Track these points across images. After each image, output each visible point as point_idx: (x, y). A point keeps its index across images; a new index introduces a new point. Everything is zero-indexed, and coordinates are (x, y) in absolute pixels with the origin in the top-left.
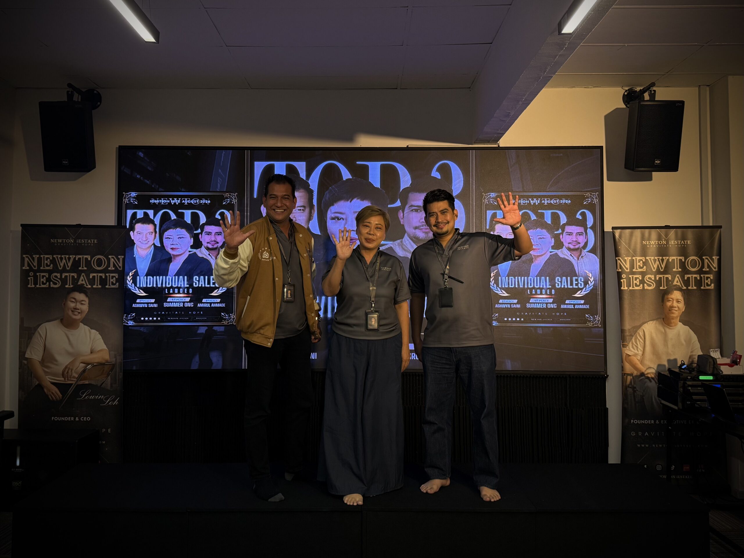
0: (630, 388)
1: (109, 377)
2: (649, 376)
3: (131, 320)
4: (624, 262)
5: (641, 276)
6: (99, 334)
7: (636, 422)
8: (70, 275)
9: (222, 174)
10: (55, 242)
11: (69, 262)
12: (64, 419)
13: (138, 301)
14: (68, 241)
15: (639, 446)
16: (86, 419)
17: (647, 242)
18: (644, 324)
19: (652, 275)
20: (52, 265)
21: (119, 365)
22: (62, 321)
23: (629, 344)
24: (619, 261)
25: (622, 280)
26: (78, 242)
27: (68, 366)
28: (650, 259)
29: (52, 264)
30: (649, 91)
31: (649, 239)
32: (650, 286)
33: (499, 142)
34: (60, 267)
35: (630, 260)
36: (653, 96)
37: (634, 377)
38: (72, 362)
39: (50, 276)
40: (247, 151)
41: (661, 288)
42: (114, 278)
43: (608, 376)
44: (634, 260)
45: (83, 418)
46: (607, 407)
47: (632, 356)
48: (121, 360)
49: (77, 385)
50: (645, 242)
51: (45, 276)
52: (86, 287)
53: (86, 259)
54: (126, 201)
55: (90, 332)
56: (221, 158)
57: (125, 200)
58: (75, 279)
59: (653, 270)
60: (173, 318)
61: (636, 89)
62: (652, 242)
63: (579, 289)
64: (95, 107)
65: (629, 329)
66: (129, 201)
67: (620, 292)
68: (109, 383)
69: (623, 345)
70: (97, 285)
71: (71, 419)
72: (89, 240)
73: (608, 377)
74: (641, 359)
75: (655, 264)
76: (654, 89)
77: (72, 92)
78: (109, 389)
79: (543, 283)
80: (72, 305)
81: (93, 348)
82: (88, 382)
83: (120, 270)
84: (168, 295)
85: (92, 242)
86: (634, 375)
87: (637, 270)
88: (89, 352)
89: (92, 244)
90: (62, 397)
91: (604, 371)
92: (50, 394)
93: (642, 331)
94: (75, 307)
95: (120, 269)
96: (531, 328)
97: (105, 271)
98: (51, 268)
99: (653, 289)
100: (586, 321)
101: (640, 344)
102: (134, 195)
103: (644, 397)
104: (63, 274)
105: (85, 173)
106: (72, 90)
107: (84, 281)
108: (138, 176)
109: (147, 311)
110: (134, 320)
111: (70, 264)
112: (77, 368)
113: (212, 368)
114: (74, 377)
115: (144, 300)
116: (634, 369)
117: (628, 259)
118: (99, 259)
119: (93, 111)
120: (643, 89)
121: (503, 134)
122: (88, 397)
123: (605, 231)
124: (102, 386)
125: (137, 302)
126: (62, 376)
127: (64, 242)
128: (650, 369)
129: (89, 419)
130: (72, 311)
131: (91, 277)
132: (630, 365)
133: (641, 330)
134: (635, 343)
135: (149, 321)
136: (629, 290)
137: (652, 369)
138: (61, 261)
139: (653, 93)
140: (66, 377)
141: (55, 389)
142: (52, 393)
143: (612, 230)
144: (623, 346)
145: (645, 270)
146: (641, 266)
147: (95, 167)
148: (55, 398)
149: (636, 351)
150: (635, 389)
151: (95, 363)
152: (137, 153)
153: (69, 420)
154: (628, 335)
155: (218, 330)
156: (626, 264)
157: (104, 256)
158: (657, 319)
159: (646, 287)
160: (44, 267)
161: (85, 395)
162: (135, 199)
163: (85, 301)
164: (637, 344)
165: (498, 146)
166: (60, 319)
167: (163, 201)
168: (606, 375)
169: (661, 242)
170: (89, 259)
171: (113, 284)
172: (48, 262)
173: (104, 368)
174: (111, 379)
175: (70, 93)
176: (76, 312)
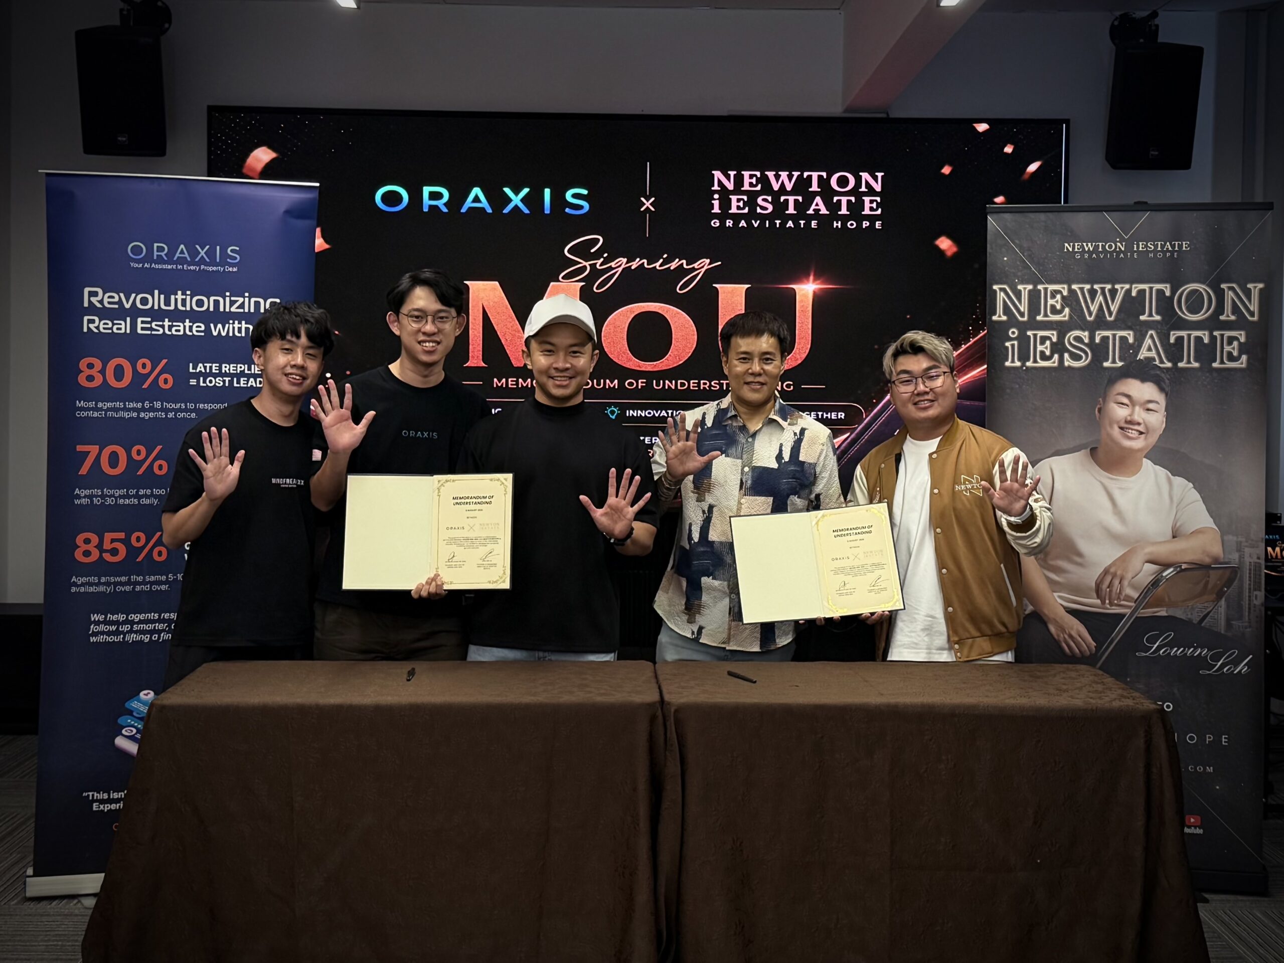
1: (1223, 602)
6: (1195, 488)
8: (1114, 336)
10: (1076, 250)
11: (1113, 301)
14: (1110, 246)
20: (1067, 310)
21: (1251, 573)
22: (1094, 453)
26: (1138, 248)
27: (1112, 571)
29: (1068, 306)
34: (1090, 314)
38: (1124, 559)
39: (1061, 336)
42: (1235, 344)
48: (1258, 558)
51: (1049, 338)
52: (1159, 367)
53: (1161, 292)
55: (1171, 484)
58: (1130, 344)
68: (1223, 619)
70: (1189, 362)
72: (1168, 244)
78: (1223, 632)
80: (1121, 413)
81: (1178, 524)
83: (1253, 322)
85: (1177, 248)
88: (1170, 534)
89: (1176, 253)
90: (1096, 646)
92: (1063, 637)
94: (1129, 418)
95: (1250, 319)
97: (1213, 323)
98: (1067, 318)
104: (1098, 332)
107: (1153, 352)
111: (1114, 308)
112: (1137, 574)
114: (1128, 598)
118: (1194, 292)
122: (1167, 650)
126: (1095, 595)
127: (1100, 249)
130: (1122, 428)
131: (1172, 340)
138: (1093, 302)
140: (1107, 597)
141: (1076, 626)
142: (1070, 636)
148: (1079, 649)
151: (1185, 563)
157: (1208, 285)
160: (1046, 315)
161: (1158, 646)
163: (1157, 402)
166: (1089, 449)
170: (1168, 293)
171: (1232, 358)
172: (1057, 302)
173: (1209, 577)
174: (1228, 607)
176: (1132, 429)
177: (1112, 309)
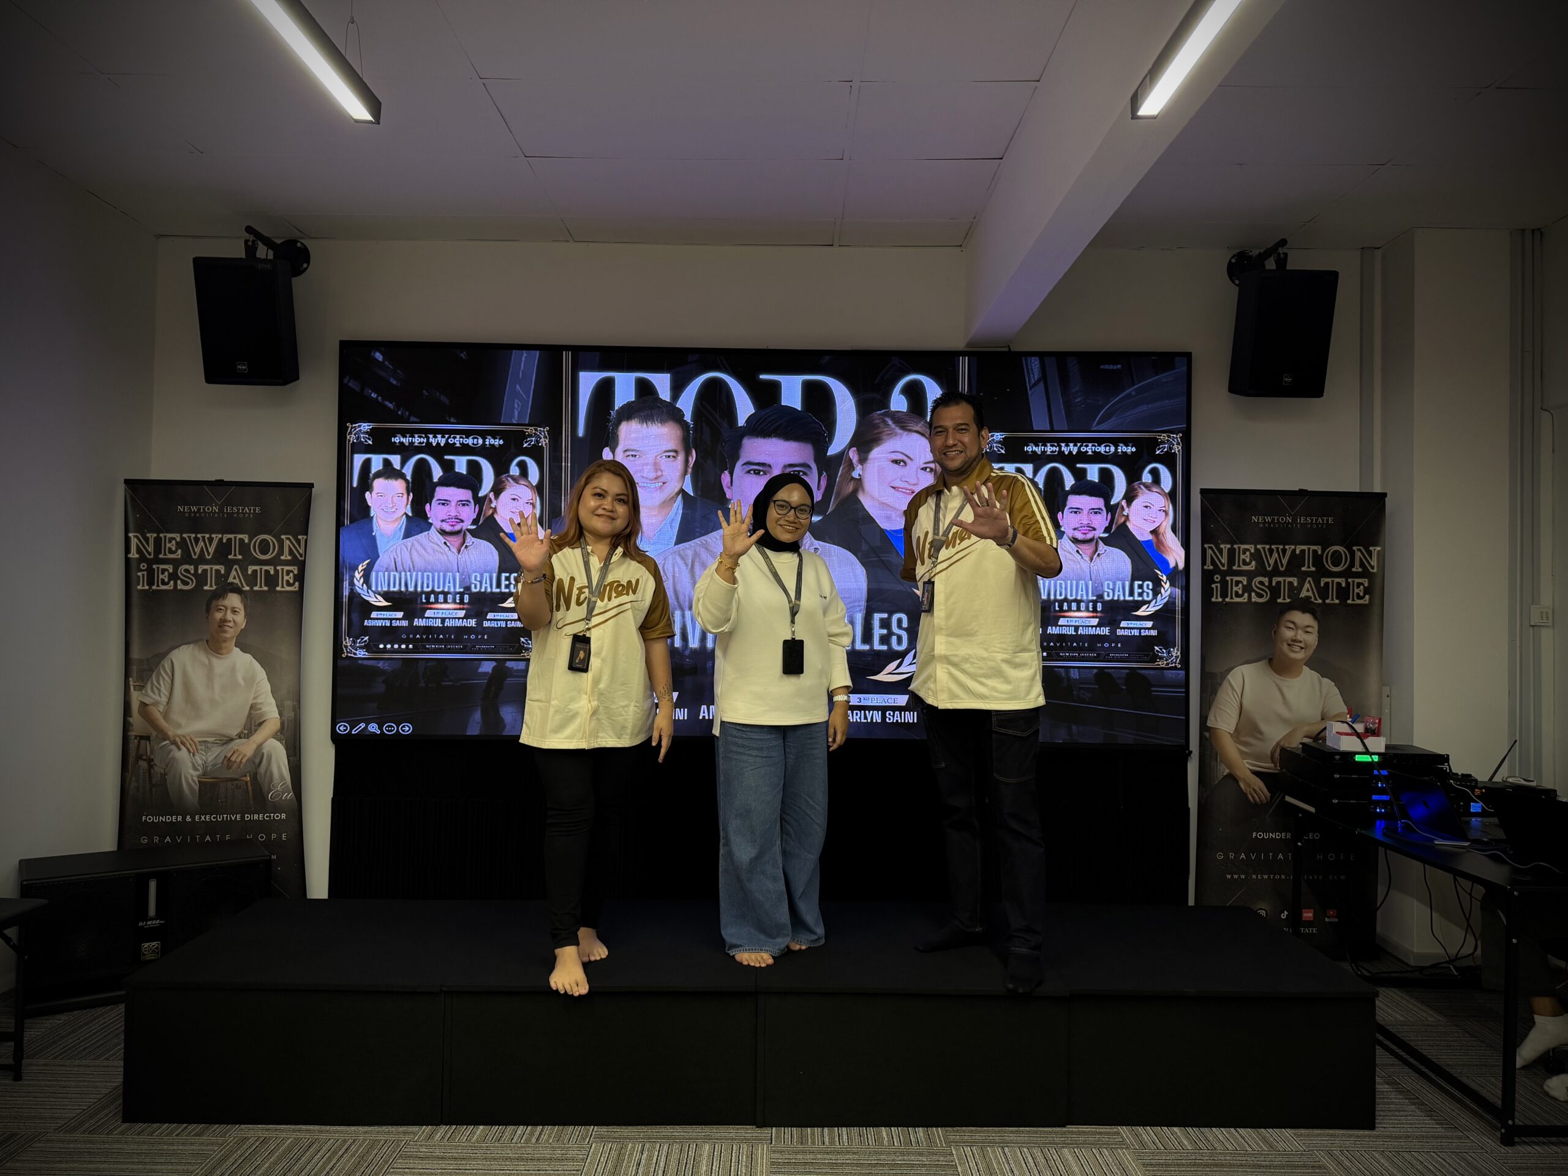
3: (361, 648)
9: (521, 392)
13: (374, 615)
30: (1276, 255)
36: (1282, 262)
40: (566, 353)
43: (1191, 752)
54: (352, 438)
56: (521, 366)
57: (350, 437)
60: (435, 645)
61: (1251, 254)
63: (1144, 603)
64: (299, 272)
66: (358, 438)
73: (1192, 755)
76: (1284, 251)
77: (253, 242)
79: (1082, 591)
81: (1325, 711)
84: (426, 606)
91: (1182, 744)
96: (1060, 669)
100: (1155, 658)
102: (367, 427)
105: (280, 387)
106: (255, 239)
108: (373, 395)
109: (390, 633)
110: (367, 647)
113: (504, 734)
115: (385, 613)
119: (293, 279)
120: (1264, 252)
125: (372, 616)
135: (393, 651)
139: (1283, 259)
147: (297, 378)
152: (372, 354)
155: (515, 668)
162: (369, 436)
165: (1007, 350)
167: (417, 440)
168: (1185, 752)
175: (250, 243)
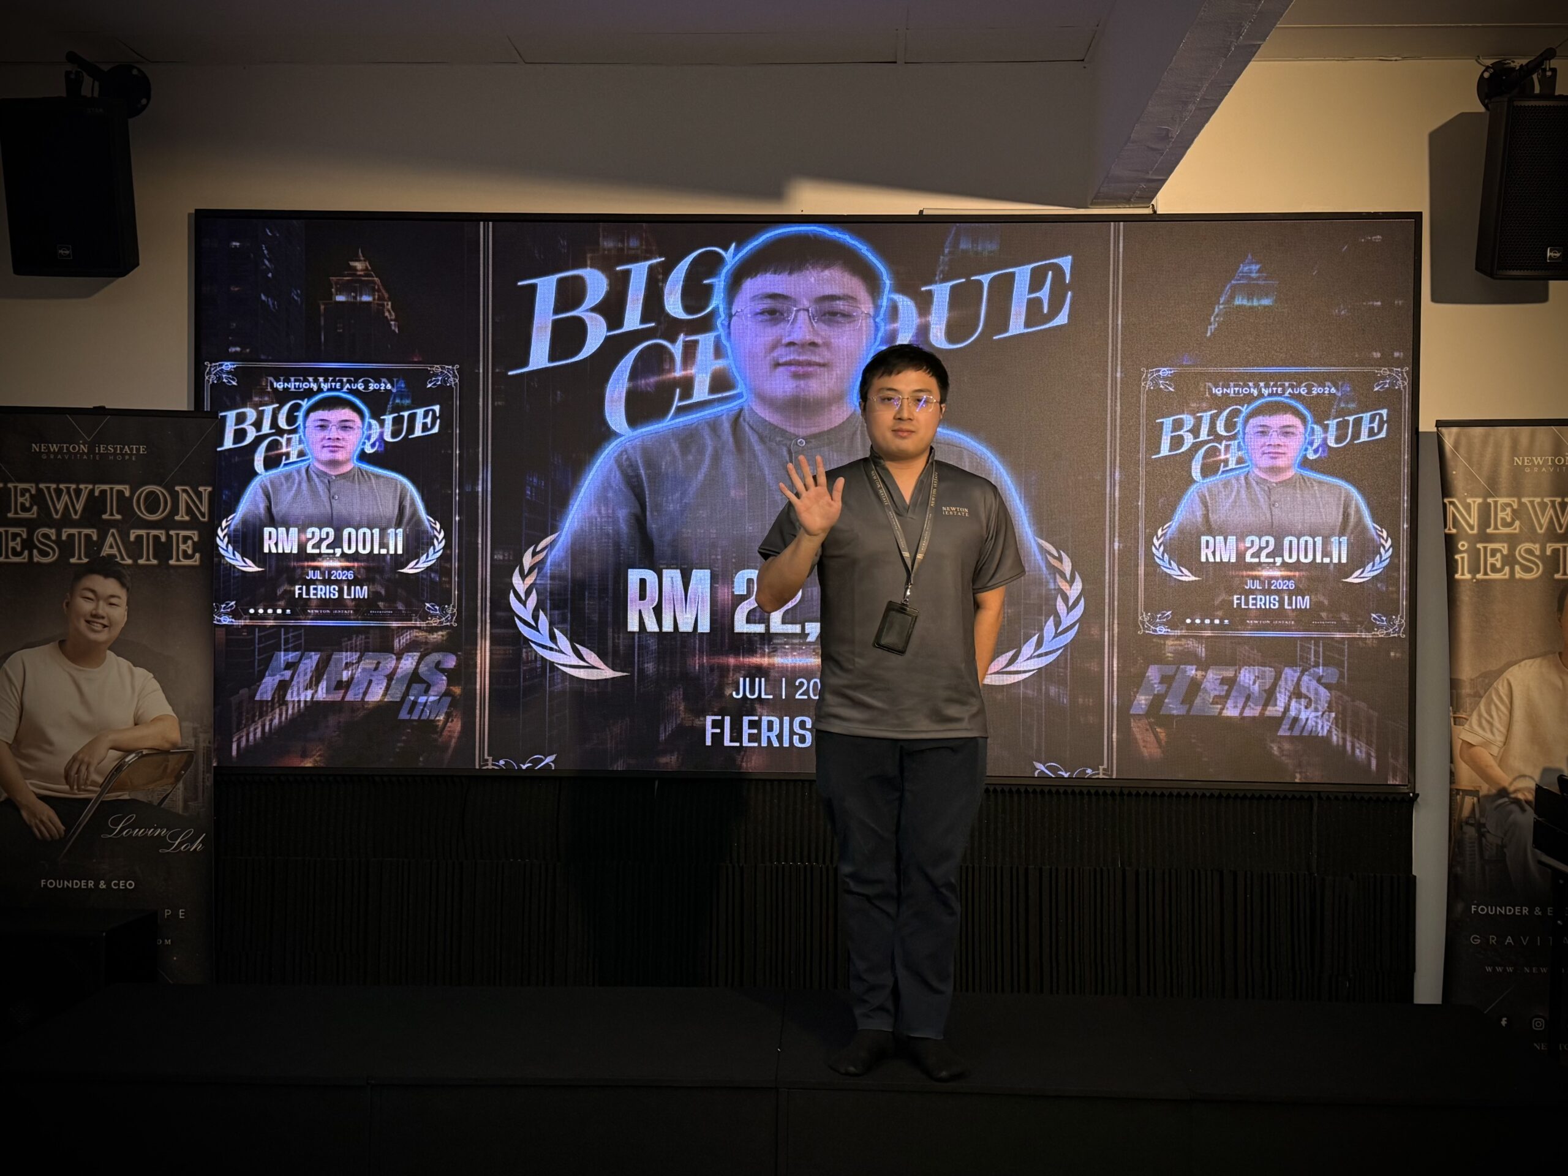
0: (1472, 825)
1: (180, 785)
2: (1520, 796)
4: (1466, 510)
5: (1506, 545)
6: (155, 677)
7: (1483, 910)
8: (80, 533)
10: (43, 450)
11: (78, 501)
12: (70, 886)
14: (74, 448)
15: (1489, 969)
16: (125, 886)
17: (1526, 458)
18: (1509, 667)
19: (1534, 542)
20: (35, 508)
21: (204, 753)
22: (62, 644)
23: (1470, 715)
24: (1451, 507)
25: (1457, 557)
26: (99, 450)
27: (80, 756)
28: (1532, 502)
29: (36, 504)
30: (1540, 71)
31: (1530, 453)
32: (1529, 570)
33: (1155, 199)
34: (57, 512)
35: (1479, 504)
36: (1549, 82)
37: (1481, 800)
38: (90, 747)
39: (30, 534)
41: (1557, 576)
42: (190, 542)
43: (1418, 795)
44: (1490, 504)
45: (116, 882)
46: (1414, 873)
47: (1479, 748)
48: (209, 742)
49: (102, 802)
50: (1519, 459)
51: (19, 535)
52: (120, 563)
53: (120, 493)
55: (132, 673)
58: (94, 541)
59: (1539, 531)
61: (1511, 65)
62: (1537, 459)
64: (136, 111)
65: (1472, 680)
67: (1452, 584)
68: (181, 797)
69: (1455, 718)
70: (148, 559)
71: (87, 885)
72: (126, 447)
73: (1419, 799)
74: (1501, 754)
75: (1543, 515)
76: (1552, 66)
77: (77, 72)
78: (180, 812)
80: (87, 607)
81: (139, 713)
82: (129, 795)
83: (203, 523)
85: (134, 452)
86: (1481, 794)
87: (1498, 529)
88: (131, 722)
89: (134, 459)
90: (65, 831)
91: (1407, 783)
92: (36, 824)
93: (1506, 682)
94: (94, 612)
95: (201, 519)
97: (167, 524)
98: (35, 516)
99: (1537, 578)
101: (1499, 717)
103: (1505, 850)
104: (64, 530)
105: (111, 278)
106: (79, 70)
107: (115, 549)
111: (79, 507)
112: (102, 760)
114: (94, 783)
116: (1481, 777)
117: (1474, 502)
118: (152, 493)
119: (131, 121)
120: (1527, 65)
121: (1164, 181)
122: (129, 831)
123: (1421, 429)
124: (162, 806)
126: (63, 781)
127: (65, 451)
128: (1522, 779)
129: (130, 885)
130: (88, 622)
131: (132, 538)
132: (1472, 768)
133: (1503, 681)
134: (1485, 715)
136: (1474, 580)
137: (1527, 779)
138: (59, 500)
139: (1550, 77)
140: (76, 783)
141: (47, 812)
142: (42, 821)
143: (1435, 429)
144: (1455, 722)
145: (1517, 531)
146: (1509, 520)
147: (138, 265)
148: (49, 833)
149: (1489, 736)
150: (1485, 830)
151: (145, 749)
153: (83, 887)
154: (1469, 695)
156: (1470, 516)
157: (164, 487)
158: (1543, 655)
159: (1519, 573)
160: (16, 513)
161: (121, 828)
163: (119, 597)
164: (1492, 717)
165: (1151, 212)
166: (57, 642)
168: (1411, 795)
169: (1559, 461)
170: (127, 494)
171: (186, 556)
172: (26, 500)
173: (168, 761)
174: (185, 789)
175: (73, 76)
176: (97, 623)
177: (77, 508)
